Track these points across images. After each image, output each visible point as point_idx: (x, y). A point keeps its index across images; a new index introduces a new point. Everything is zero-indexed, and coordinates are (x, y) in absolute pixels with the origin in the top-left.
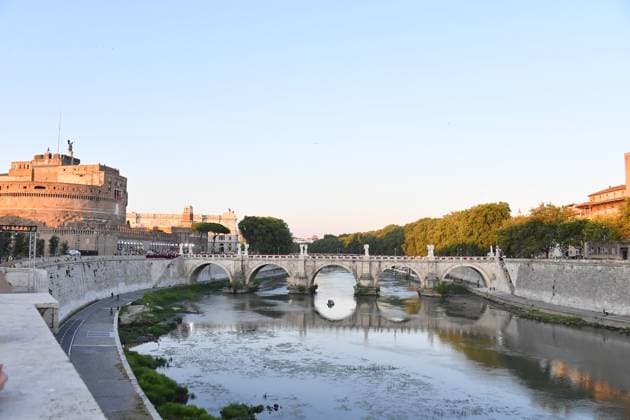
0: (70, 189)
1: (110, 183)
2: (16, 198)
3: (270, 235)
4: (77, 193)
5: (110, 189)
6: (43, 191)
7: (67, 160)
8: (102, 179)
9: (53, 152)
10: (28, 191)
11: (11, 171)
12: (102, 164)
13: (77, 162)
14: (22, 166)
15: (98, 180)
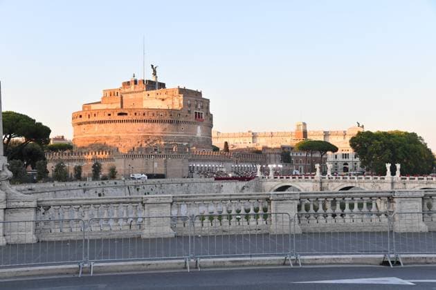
0: (150, 114)
1: (190, 106)
2: (102, 125)
3: (388, 151)
4: (157, 118)
5: (189, 112)
6: (125, 118)
7: (151, 85)
8: (182, 102)
9: (139, 78)
10: (112, 118)
11: (103, 98)
12: (182, 87)
13: (162, 85)
14: (112, 94)
15: (178, 103)
